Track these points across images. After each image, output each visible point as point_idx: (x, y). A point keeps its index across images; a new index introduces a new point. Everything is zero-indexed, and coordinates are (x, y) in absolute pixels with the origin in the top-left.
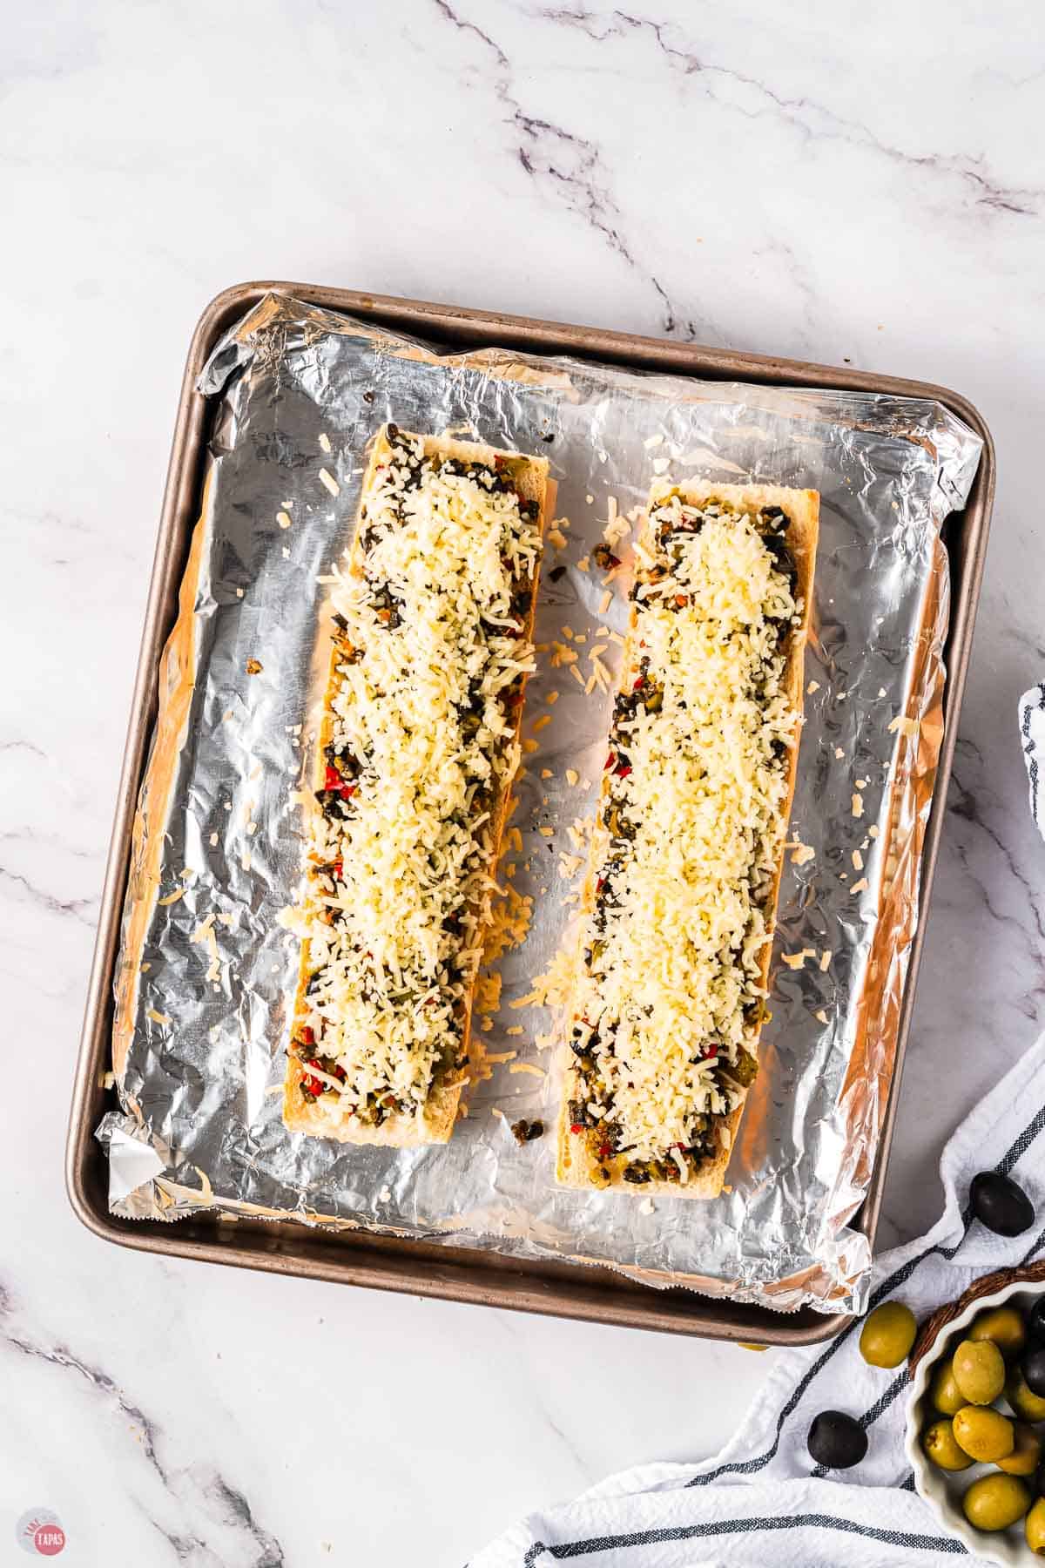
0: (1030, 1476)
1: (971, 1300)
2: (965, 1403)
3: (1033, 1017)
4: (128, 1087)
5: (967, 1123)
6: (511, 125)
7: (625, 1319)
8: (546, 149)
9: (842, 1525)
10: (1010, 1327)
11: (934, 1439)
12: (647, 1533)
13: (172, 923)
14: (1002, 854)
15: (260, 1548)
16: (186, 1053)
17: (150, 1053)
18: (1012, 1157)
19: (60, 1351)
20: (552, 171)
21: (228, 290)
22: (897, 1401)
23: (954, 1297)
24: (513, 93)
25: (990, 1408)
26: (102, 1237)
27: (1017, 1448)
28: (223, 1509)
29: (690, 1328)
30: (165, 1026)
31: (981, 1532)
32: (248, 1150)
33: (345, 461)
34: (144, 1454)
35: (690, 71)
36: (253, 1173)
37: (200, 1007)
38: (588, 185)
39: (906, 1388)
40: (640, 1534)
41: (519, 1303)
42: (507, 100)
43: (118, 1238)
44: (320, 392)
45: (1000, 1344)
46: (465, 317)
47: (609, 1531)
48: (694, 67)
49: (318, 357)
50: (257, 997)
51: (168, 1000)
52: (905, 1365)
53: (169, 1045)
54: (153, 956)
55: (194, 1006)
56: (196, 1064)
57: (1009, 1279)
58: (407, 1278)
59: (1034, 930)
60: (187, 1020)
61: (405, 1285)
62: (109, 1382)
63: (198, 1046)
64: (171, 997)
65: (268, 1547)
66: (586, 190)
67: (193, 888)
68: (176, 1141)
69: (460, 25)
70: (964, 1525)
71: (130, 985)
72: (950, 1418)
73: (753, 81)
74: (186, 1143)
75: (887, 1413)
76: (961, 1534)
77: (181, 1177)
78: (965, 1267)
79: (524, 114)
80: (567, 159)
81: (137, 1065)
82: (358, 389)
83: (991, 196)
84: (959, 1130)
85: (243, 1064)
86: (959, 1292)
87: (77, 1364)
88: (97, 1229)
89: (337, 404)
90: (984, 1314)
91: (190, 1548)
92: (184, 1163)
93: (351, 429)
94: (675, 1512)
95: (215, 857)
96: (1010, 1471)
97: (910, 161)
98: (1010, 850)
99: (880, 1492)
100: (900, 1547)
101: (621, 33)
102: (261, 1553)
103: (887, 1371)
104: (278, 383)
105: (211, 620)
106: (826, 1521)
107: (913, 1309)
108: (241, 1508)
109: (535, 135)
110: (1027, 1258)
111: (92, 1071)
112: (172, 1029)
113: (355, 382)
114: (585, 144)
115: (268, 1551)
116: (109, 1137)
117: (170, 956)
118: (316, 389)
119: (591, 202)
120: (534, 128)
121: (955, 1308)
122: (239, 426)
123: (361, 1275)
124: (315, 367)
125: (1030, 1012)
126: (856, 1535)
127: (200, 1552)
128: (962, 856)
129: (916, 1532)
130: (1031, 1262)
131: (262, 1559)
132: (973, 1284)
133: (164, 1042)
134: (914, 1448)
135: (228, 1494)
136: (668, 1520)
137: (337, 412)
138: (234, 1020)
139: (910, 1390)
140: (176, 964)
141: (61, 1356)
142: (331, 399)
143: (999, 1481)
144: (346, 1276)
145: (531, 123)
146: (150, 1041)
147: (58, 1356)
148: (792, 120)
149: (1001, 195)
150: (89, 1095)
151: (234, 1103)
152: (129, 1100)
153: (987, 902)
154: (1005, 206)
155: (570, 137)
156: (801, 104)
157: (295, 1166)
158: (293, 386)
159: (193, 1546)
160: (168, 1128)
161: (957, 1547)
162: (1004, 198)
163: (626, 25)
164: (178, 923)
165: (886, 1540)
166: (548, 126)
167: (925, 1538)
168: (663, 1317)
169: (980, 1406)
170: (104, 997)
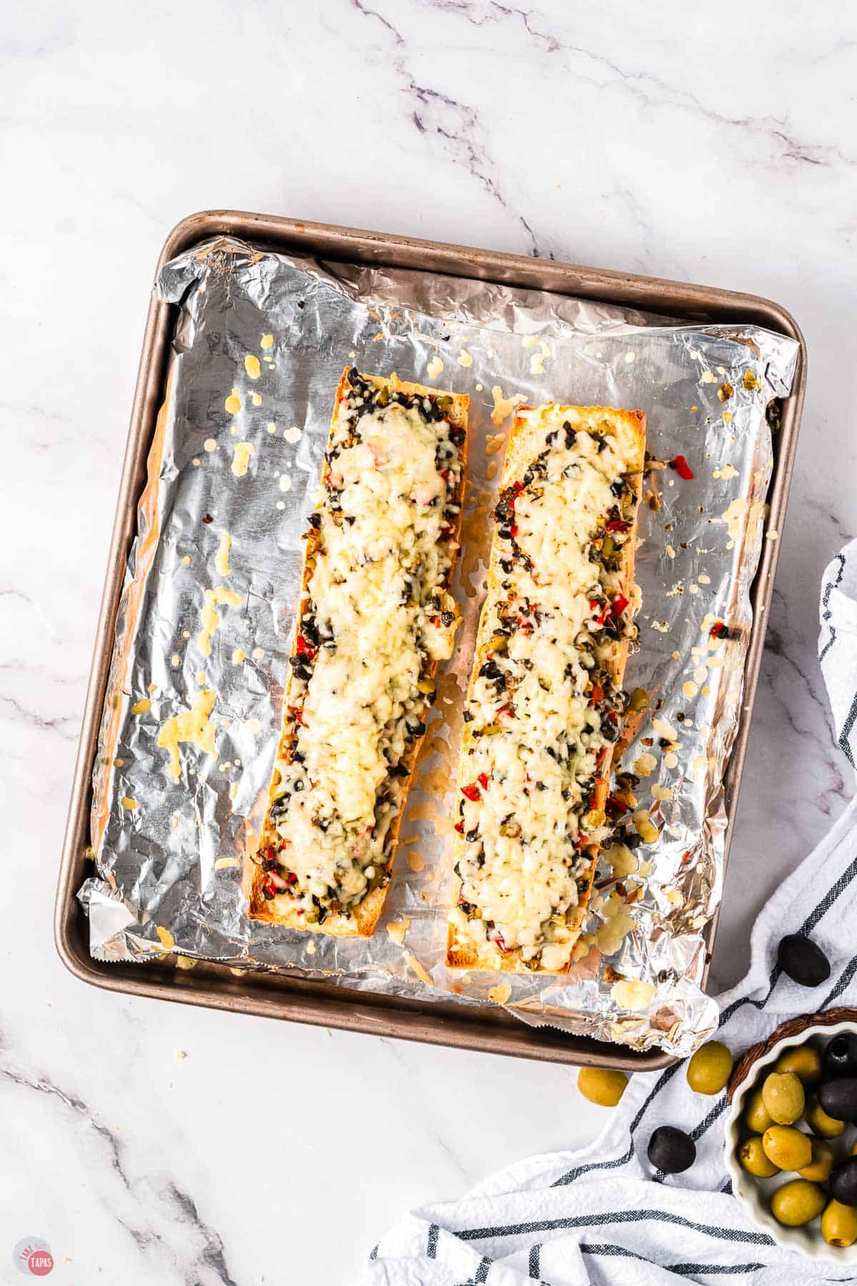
0: (826, 1182)
1: (778, 1040)
2: (772, 1123)
3: (827, 812)
4: (104, 861)
5: (774, 899)
6: (408, 93)
7: (505, 1049)
8: (435, 113)
9: (677, 1220)
10: (809, 1062)
11: (748, 1152)
12: (521, 1225)
13: (141, 728)
14: (803, 681)
15: (205, 1240)
16: (152, 833)
17: (123, 833)
18: (809, 924)
19: (43, 1081)
20: (440, 130)
21: (190, 217)
22: (718, 1122)
23: (763, 1038)
24: (407, 69)
25: (793, 1127)
26: (83, 980)
27: (815, 1160)
28: (174, 1208)
29: (558, 1057)
30: (135, 812)
31: (786, 1227)
32: (201, 911)
33: (282, 356)
34: (111, 1163)
35: (551, 49)
36: (204, 930)
37: (163, 796)
38: (468, 142)
39: (725, 1111)
40: (515, 1226)
41: (420, 1036)
42: (403, 73)
43: (96, 981)
44: (263, 299)
45: (800, 1076)
46: (379, 239)
47: (489, 1223)
48: (555, 47)
49: (261, 272)
50: (210, 789)
51: (137, 790)
52: (724, 1092)
53: (138, 827)
54: (125, 754)
55: (158, 795)
56: (159, 842)
57: (808, 1023)
58: (329, 1015)
59: (829, 743)
60: (153, 806)
61: (328, 1021)
62: (83, 1106)
63: (161, 827)
64: (139, 788)
65: (211, 1239)
66: (467, 146)
67: (159, 700)
68: (143, 904)
69: (366, 13)
70: (772, 1221)
71: (105, 777)
72: (760, 1135)
73: (602, 58)
74: (151, 906)
75: (709, 1131)
76: (770, 1229)
77: (147, 933)
78: (773, 1014)
79: (417, 85)
80: (452, 120)
81: (111, 842)
82: (293, 297)
83: (793, 150)
84: (768, 904)
85: (197, 842)
86: (768, 1034)
87: (58, 1091)
88: (80, 973)
89: (277, 309)
90: (788, 1052)
91: (148, 1241)
92: (150, 922)
93: (287, 330)
94: (544, 1208)
95: (175, 675)
96: (808, 1178)
97: (728, 122)
98: (809, 677)
99: (705, 1195)
100: (721, 1240)
101: (495, 19)
102: (205, 1245)
103: (710, 1097)
104: (228, 292)
105: (174, 483)
106: (663, 1216)
107: (731, 1048)
108: (189, 1208)
109: (426, 102)
110: (823, 1007)
111: (76, 846)
112: (140, 813)
113: (291, 292)
114: (466, 109)
115: (210, 1243)
116: (89, 898)
117: (138, 753)
118: (259, 297)
119: (471, 155)
120: (425, 96)
121: (765, 1047)
122: (197, 326)
123: (292, 1012)
124: (259, 279)
125: (825, 808)
126: (687, 1229)
127: (156, 1244)
128: (771, 683)
129: (734, 1228)
130: (825, 1009)
131: (206, 1249)
132: (779, 1027)
133: (132, 824)
134: (731, 1159)
135: (179, 1196)
136: (539, 1214)
137: (276, 316)
138: (190, 806)
139: (729, 1113)
140: (144, 762)
141: (44, 1086)
142: (271, 306)
143: (801, 1185)
144: (280, 1013)
145: (423, 92)
146: (123, 823)
147: (42, 1085)
148: (634, 90)
149: (802, 151)
150: (73, 865)
151: (191, 873)
152: (106, 870)
153: (790, 719)
154: (806, 159)
155: (454, 103)
156: (641, 77)
157: (239, 925)
158: (241, 295)
159: (151, 1239)
160: (136, 894)
161: (766, 1240)
162: (804, 152)
163: (499, 13)
164: (146, 728)
165: (711, 1234)
166: (436, 94)
167: (740, 1233)
168: (536, 1048)
169: (785, 1126)
170: (86, 786)
